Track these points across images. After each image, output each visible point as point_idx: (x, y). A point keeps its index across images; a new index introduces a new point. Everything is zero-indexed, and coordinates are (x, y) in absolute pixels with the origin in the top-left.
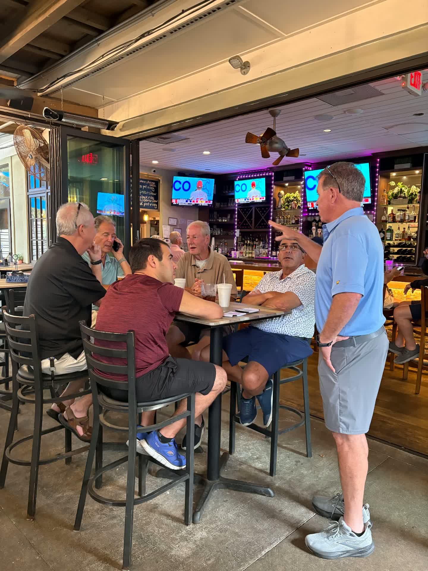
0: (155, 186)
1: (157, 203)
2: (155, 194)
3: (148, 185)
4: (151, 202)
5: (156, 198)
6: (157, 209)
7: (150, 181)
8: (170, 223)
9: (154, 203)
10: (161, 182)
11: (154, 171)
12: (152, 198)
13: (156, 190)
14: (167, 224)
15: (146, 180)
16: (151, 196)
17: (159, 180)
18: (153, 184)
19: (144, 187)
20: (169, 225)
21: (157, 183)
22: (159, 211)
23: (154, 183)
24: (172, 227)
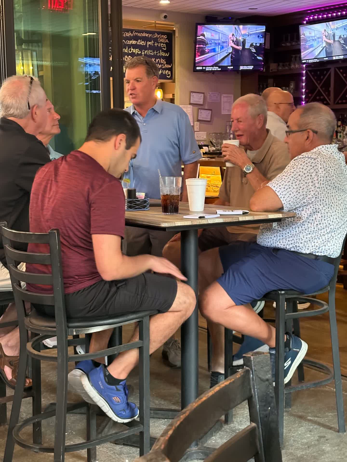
0: (167, 41)
1: (171, 69)
2: (167, 55)
3: (156, 40)
4: (161, 68)
5: (170, 60)
6: (171, 78)
7: (158, 33)
8: (192, 102)
9: (166, 69)
10: (177, 35)
11: (165, 17)
12: (163, 61)
13: (170, 48)
14: (188, 103)
15: (153, 33)
16: (160, 57)
17: (174, 31)
18: (164, 39)
19: (149, 43)
20: (190, 104)
21: (170, 35)
22: (174, 82)
23: (165, 37)
24: (196, 108)
